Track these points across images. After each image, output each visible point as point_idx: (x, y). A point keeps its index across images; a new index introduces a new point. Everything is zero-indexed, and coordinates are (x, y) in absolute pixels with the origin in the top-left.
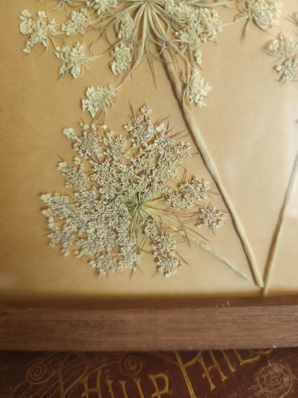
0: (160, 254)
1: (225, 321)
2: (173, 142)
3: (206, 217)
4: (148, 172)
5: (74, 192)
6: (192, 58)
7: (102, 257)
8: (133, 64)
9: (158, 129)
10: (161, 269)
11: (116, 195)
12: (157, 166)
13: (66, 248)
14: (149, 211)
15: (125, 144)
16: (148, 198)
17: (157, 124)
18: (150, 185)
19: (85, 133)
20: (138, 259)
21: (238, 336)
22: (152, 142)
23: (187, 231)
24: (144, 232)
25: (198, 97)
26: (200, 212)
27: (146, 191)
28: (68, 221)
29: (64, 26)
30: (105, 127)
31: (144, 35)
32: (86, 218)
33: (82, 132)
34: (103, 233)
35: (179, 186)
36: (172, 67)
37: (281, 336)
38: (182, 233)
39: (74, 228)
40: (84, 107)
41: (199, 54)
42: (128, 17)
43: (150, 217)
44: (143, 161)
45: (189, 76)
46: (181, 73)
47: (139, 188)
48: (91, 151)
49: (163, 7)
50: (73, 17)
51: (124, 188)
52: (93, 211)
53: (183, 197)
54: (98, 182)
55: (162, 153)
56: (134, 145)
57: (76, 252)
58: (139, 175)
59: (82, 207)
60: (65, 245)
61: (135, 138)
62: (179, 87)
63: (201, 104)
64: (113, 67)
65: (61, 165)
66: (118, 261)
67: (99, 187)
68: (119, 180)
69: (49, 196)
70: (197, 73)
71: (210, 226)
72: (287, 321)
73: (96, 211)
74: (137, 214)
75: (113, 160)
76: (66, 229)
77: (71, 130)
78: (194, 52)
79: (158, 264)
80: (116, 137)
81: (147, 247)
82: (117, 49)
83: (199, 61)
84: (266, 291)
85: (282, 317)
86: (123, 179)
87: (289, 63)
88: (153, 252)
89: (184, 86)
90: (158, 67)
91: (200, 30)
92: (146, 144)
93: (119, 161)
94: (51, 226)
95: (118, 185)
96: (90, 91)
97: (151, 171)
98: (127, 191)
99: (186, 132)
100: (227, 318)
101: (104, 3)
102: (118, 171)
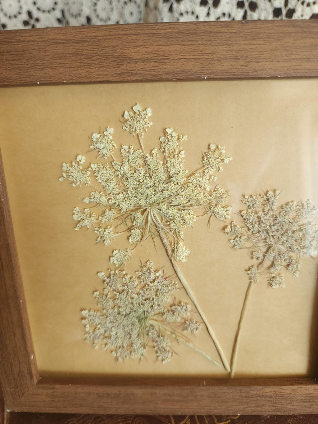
0: (158, 348)
1: (202, 396)
2: (166, 282)
3: (189, 326)
4: (151, 299)
5: (103, 309)
6: (178, 235)
7: (121, 349)
8: (142, 238)
9: (157, 274)
10: (160, 358)
11: (130, 312)
12: (156, 295)
13: (97, 343)
14: (151, 322)
15: (137, 282)
16: (151, 315)
17: (156, 271)
18: (152, 306)
19: (112, 276)
20: (144, 351)
21: (212, 406)
22: (154, 281)
23: (177, 334)
24: (148, 334)
25: (181, 257)
26: (185, 323)
27: (150, 310)
28: (99, 326)
29: (100, 217)
30: (124, 272)
31: (149, 224)
32: (110, 326)
33: (110, 275)
34: (121, 333)
35: (171, 306)
36: (165, 241)
37: (242, 407)
38: (174, 336)
39: (102, 331)
40: (112, 261)
41: (182, 233)
42: (139, 214)
43: (152, 325)
44: (147, 292)
45: (176, 245)
46: (171, 243)
47: (145, 308)
48: (115, 286)
49: (160, 210)
50: (106, 213)
51: (135, 308)
52: (115, 321)
53: (173, 314)
54: (119, 304)
55: (160, 288)
56: (142, 283)
57: (103, 346)
58: (145, 300)
59: (108, 318)
60: (96, 341)
61: (143, 279)
62: (170, 252)
63: (183, 261)
64: (130, 240)
65: (96, 293)
66: (131, 352)
67: (119, 307)
68: (132, 303)
69: (87, 311)
70: (181, 244)
71: (192, 331)
73: (117, 321)
74: (143, 324)
75: (128, 291)
76: (97, 332)
77: (103, 274)
78: (179, 232)
79: (158, 354)
80: (131, 278)
81: (151, 344)
82: (132, 231)
83: (182, 237)
84: (233, 374)
86: (135, 303)
87: (238, 239)
88: (154, 347)
89: (173, 251)
90: (157, 240)
92: (149, 283)
93: (132, 292)
94: (87, 329)
95: (132, 306)
96: (115, 252)
97: (153, 299)
98: (137, 310)
99: (175, 275)
100: (204, 394)
101: (125, 206)
102: (132, 298)
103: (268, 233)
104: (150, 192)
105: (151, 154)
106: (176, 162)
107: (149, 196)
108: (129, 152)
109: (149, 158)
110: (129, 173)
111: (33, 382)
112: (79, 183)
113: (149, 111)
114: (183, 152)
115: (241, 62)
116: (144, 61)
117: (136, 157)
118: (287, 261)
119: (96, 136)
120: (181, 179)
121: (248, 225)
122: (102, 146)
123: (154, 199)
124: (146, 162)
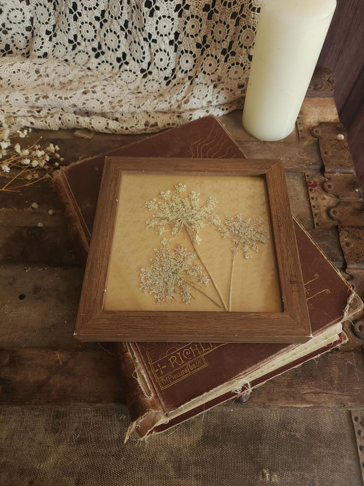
0: (183, 293)
2: (189, 253)
3: (201, 279)
4: (181, 262)
6: (196, 232)
8: (178, 232)
9: (185, 250)
10: (184, 300)
11: (168, 269)
12: (184, 261)
13: (146, 289)
14: (180, 276)
15: (174, 254)
16: (180, 271)
17: (184, 248)
18: (181, 266)
20: (174, 295)
22: (183, 253)
24: (177, 284)
25: (197, 241)
27: (180, 268)
28: (149, 279)
30: (167, 249)
31: (182, 226)
32: (156, 278)
33: (160, 250)
34: (162, 284)
35: (191, 267)
36: (189, 234)
40: (162, 243)
41: (198, 231)
42: (178, 222)
44: (179, 259)
45: (195, 236)
46: (192, 235)
47: (177, 268)
49: (188, 220)
53: (193, 271)
54: (163, 265)
55: (186, 256)
56: (177, 254)
58: (177, 263)
59: (155, 274)
61: (177, 252)
62: (192, 239)
63: (198, 244)
64: (172, 233)
65: (151, 259)
66: (166, 296)
67: (163, 267)
68: (170, 265)
69: (144, 269)
70: (197, 235)
71: (203, 283)
72: (239, 320)
74: (176, 277)
75: (169, 258)
76: (148, 281)
77: (156, 249)
78: (196, 230)
79: (183, 297)
82: (174, 229)
83: (198, 233)
84: (229, 311)
85: (236, 317)
86: (172, 264)
88: (181, 292)
90: (185, 233)
91: (198, 225)
93: (171, 258)
94: (142, 280)
96: (164, 239)
97: (182, 262)
98: (173, 268)
99: (194, 251)
100: (211, 316)
101: (171, 218)
102: (170, 262)
103: (239, 231)
104: (184, 213)
105: (185, 199)
106: (196, 202)
107: (183, 214)
108: (175, 198)
109: (184, 201)
110: (174, 205)
111: (101, 309)
112: (152, 209)
113: (185, 186)
114: (198, 200)
115: (219, 168)
116: (184, 167)
117: (178, 200)
118: (251, 244)
119: (162, 192)
120: (197, 208)
121: (229, 228)
122: (164, 196)
123: (185, 215)
124: (182, 202)
